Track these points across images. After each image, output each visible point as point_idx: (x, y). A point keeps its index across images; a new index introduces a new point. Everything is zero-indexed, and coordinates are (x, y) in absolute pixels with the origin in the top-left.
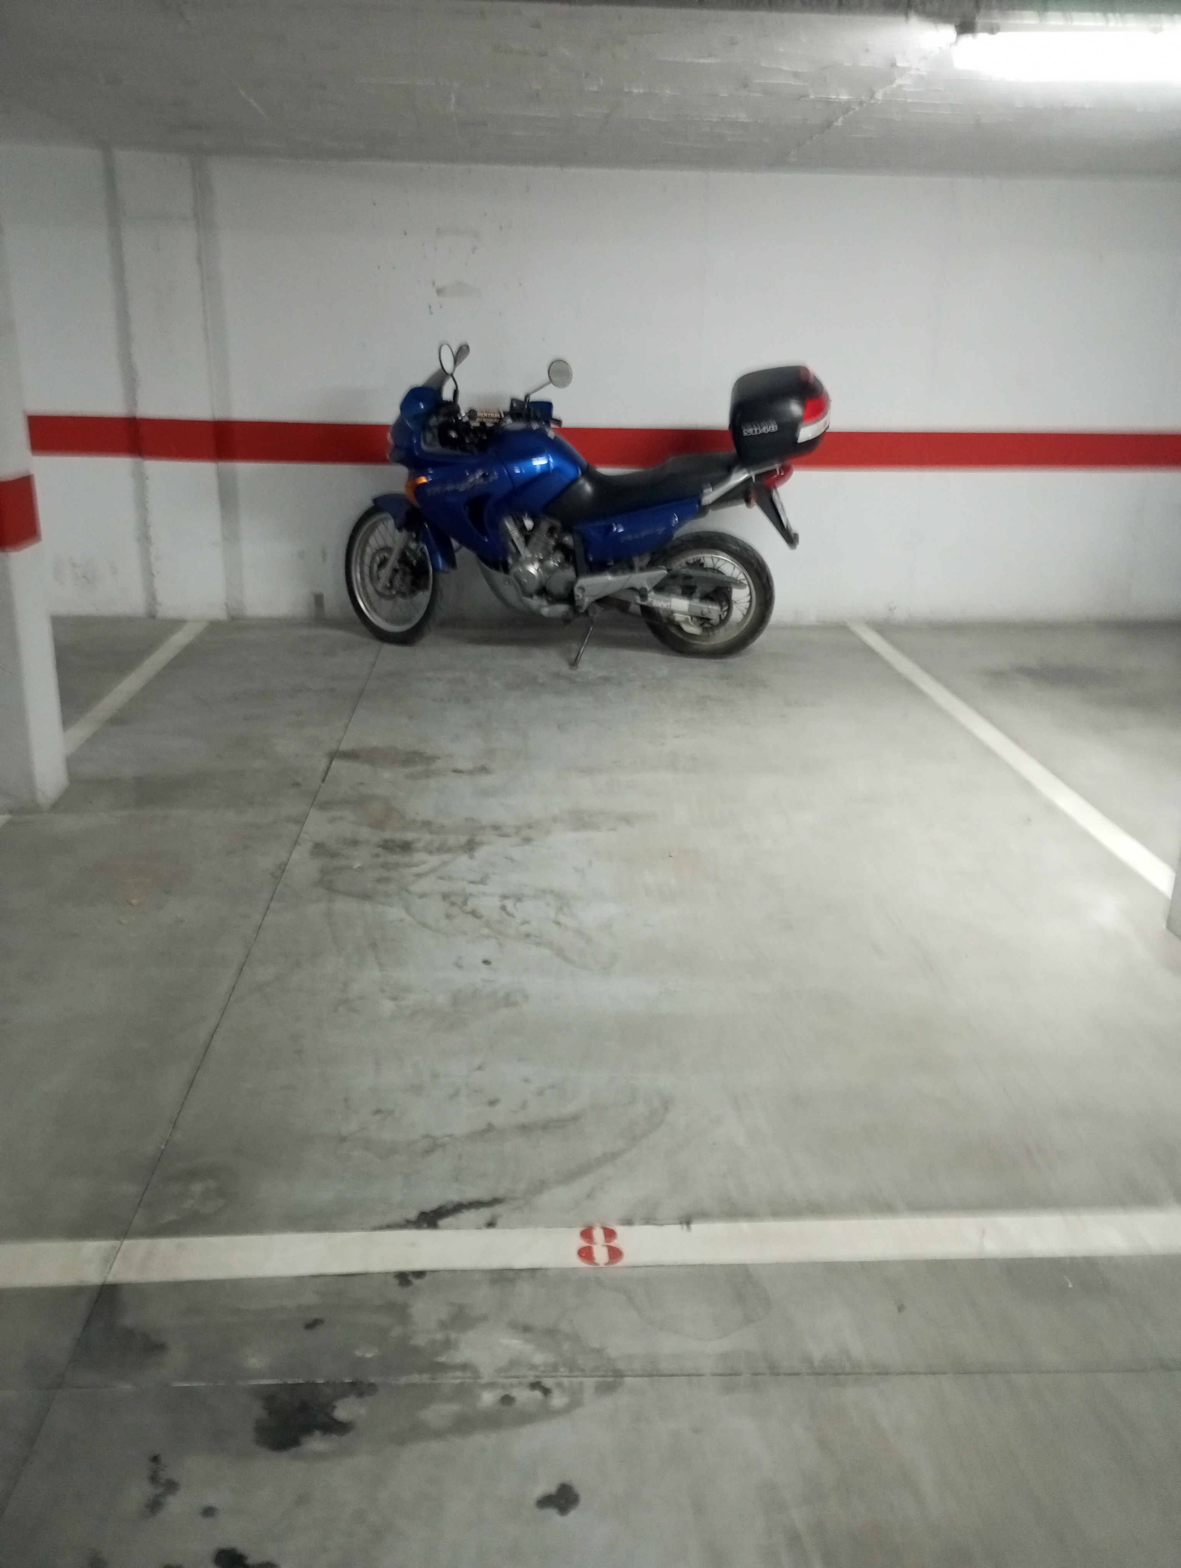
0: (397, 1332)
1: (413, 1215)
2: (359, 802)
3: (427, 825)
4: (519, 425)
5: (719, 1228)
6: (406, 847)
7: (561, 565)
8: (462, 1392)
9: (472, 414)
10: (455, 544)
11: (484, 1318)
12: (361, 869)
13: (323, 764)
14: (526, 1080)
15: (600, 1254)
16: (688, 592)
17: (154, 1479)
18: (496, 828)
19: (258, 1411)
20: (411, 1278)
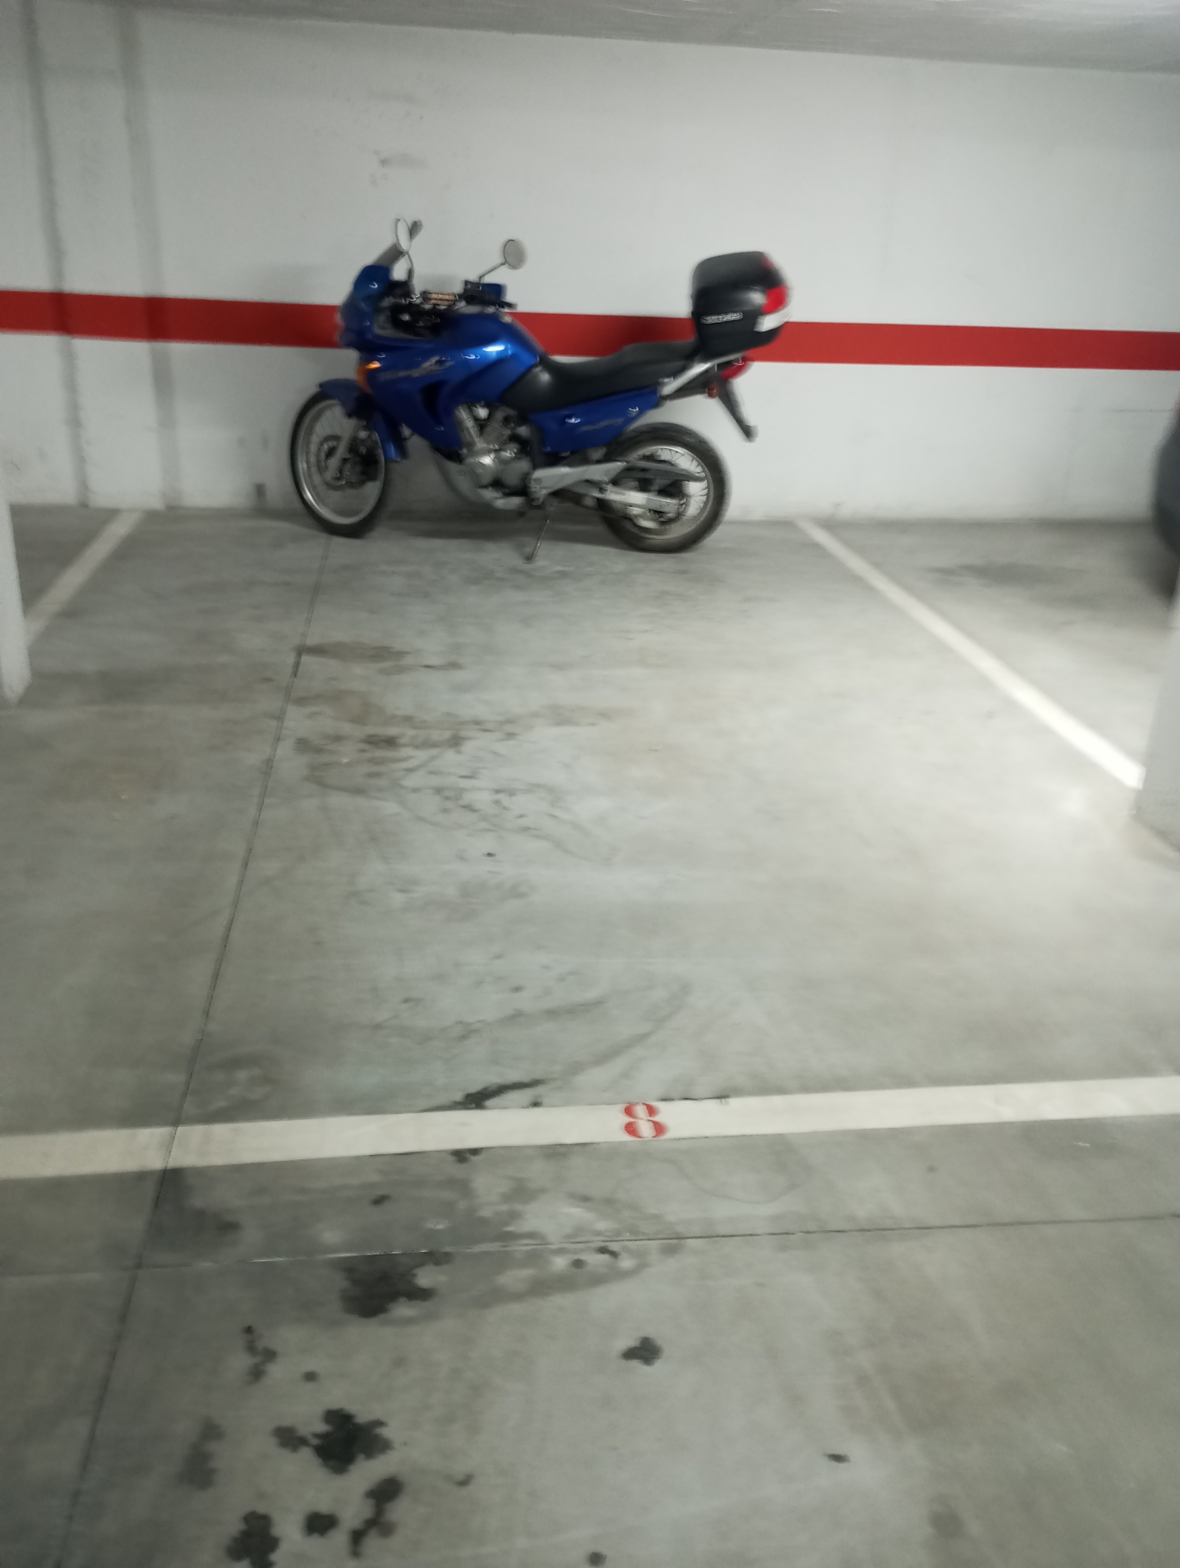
0: (462, 1205)
1: (459, 1097)
2: (336, 697)
3: (408, 720)
4: (473, 309)
5: (753, 1102)
6: (391, 742)
7: (517, 458)
8: (534, 1258)
9: (425, 295)
10: (406, 431)
11: (543, 1190)
12: (348, 765)
13: (291, 659)
14: (546, 967)
15: (645, 1129)
16: (644, 486)
17: (251, 1348)
18: (477, 723)
19: (340, 1282)
20: (468, 1155)
